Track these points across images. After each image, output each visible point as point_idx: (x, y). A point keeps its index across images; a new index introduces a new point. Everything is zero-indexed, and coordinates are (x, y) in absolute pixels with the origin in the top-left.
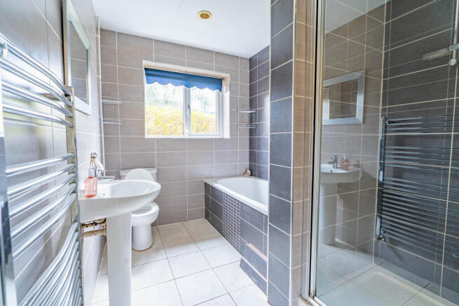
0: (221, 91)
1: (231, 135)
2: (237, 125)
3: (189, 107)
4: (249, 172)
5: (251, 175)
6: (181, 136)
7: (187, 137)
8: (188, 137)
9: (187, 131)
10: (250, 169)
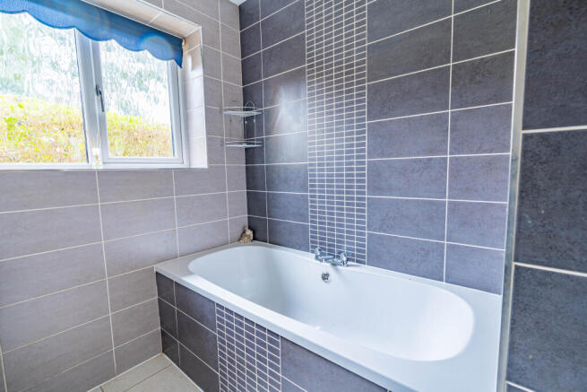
0: (180, 63)
1: (210, 160)
2: (222, 142)
3: (99, 93)
4: (249, 232)
5: (255, 239)
6: (81, 165)
7: (96, 165)
8: (101, 167)
9: (96, 151)
10: (249, 228)
